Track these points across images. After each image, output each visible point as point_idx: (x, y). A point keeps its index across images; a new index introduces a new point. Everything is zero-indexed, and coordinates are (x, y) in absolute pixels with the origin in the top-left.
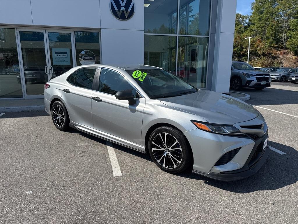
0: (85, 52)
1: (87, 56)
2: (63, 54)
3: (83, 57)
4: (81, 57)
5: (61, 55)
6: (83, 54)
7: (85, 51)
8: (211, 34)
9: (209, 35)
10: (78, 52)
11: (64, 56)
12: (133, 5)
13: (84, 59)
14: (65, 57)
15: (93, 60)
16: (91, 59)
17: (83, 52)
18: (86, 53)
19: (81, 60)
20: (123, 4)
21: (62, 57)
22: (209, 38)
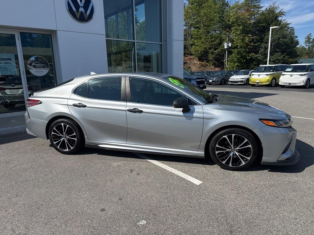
0: (35, 58)
1: (38, 64)
2: (6, 61)
3: (33, 64)
4: (30, 65)
5: (3, 63)
6: (33, 61)
7: (35, 56)
8: (164, 41)
9: (162, 42)
10: (26, 58)
11: (6, 63)
12: (93, 6)
13: (35, 67)
14: (9, 64)
15: (46, 68)
16: (44, 67)
17: (33, 59)
18: (37, 59)
19: (30, 69)
20: (82, 5)
21: (4, 64)
22: (162, 44)
